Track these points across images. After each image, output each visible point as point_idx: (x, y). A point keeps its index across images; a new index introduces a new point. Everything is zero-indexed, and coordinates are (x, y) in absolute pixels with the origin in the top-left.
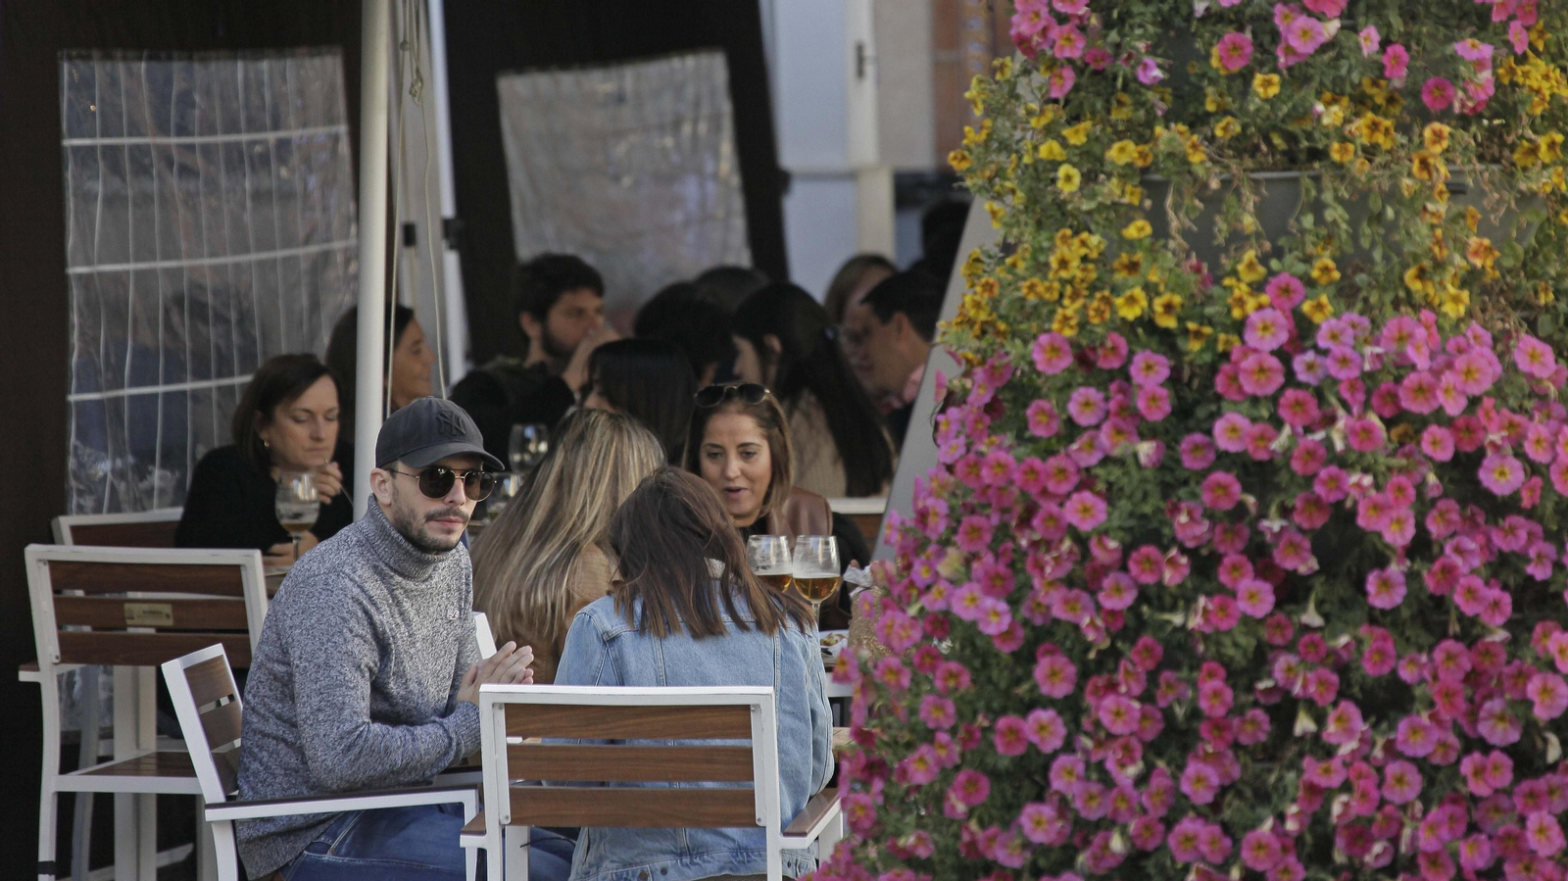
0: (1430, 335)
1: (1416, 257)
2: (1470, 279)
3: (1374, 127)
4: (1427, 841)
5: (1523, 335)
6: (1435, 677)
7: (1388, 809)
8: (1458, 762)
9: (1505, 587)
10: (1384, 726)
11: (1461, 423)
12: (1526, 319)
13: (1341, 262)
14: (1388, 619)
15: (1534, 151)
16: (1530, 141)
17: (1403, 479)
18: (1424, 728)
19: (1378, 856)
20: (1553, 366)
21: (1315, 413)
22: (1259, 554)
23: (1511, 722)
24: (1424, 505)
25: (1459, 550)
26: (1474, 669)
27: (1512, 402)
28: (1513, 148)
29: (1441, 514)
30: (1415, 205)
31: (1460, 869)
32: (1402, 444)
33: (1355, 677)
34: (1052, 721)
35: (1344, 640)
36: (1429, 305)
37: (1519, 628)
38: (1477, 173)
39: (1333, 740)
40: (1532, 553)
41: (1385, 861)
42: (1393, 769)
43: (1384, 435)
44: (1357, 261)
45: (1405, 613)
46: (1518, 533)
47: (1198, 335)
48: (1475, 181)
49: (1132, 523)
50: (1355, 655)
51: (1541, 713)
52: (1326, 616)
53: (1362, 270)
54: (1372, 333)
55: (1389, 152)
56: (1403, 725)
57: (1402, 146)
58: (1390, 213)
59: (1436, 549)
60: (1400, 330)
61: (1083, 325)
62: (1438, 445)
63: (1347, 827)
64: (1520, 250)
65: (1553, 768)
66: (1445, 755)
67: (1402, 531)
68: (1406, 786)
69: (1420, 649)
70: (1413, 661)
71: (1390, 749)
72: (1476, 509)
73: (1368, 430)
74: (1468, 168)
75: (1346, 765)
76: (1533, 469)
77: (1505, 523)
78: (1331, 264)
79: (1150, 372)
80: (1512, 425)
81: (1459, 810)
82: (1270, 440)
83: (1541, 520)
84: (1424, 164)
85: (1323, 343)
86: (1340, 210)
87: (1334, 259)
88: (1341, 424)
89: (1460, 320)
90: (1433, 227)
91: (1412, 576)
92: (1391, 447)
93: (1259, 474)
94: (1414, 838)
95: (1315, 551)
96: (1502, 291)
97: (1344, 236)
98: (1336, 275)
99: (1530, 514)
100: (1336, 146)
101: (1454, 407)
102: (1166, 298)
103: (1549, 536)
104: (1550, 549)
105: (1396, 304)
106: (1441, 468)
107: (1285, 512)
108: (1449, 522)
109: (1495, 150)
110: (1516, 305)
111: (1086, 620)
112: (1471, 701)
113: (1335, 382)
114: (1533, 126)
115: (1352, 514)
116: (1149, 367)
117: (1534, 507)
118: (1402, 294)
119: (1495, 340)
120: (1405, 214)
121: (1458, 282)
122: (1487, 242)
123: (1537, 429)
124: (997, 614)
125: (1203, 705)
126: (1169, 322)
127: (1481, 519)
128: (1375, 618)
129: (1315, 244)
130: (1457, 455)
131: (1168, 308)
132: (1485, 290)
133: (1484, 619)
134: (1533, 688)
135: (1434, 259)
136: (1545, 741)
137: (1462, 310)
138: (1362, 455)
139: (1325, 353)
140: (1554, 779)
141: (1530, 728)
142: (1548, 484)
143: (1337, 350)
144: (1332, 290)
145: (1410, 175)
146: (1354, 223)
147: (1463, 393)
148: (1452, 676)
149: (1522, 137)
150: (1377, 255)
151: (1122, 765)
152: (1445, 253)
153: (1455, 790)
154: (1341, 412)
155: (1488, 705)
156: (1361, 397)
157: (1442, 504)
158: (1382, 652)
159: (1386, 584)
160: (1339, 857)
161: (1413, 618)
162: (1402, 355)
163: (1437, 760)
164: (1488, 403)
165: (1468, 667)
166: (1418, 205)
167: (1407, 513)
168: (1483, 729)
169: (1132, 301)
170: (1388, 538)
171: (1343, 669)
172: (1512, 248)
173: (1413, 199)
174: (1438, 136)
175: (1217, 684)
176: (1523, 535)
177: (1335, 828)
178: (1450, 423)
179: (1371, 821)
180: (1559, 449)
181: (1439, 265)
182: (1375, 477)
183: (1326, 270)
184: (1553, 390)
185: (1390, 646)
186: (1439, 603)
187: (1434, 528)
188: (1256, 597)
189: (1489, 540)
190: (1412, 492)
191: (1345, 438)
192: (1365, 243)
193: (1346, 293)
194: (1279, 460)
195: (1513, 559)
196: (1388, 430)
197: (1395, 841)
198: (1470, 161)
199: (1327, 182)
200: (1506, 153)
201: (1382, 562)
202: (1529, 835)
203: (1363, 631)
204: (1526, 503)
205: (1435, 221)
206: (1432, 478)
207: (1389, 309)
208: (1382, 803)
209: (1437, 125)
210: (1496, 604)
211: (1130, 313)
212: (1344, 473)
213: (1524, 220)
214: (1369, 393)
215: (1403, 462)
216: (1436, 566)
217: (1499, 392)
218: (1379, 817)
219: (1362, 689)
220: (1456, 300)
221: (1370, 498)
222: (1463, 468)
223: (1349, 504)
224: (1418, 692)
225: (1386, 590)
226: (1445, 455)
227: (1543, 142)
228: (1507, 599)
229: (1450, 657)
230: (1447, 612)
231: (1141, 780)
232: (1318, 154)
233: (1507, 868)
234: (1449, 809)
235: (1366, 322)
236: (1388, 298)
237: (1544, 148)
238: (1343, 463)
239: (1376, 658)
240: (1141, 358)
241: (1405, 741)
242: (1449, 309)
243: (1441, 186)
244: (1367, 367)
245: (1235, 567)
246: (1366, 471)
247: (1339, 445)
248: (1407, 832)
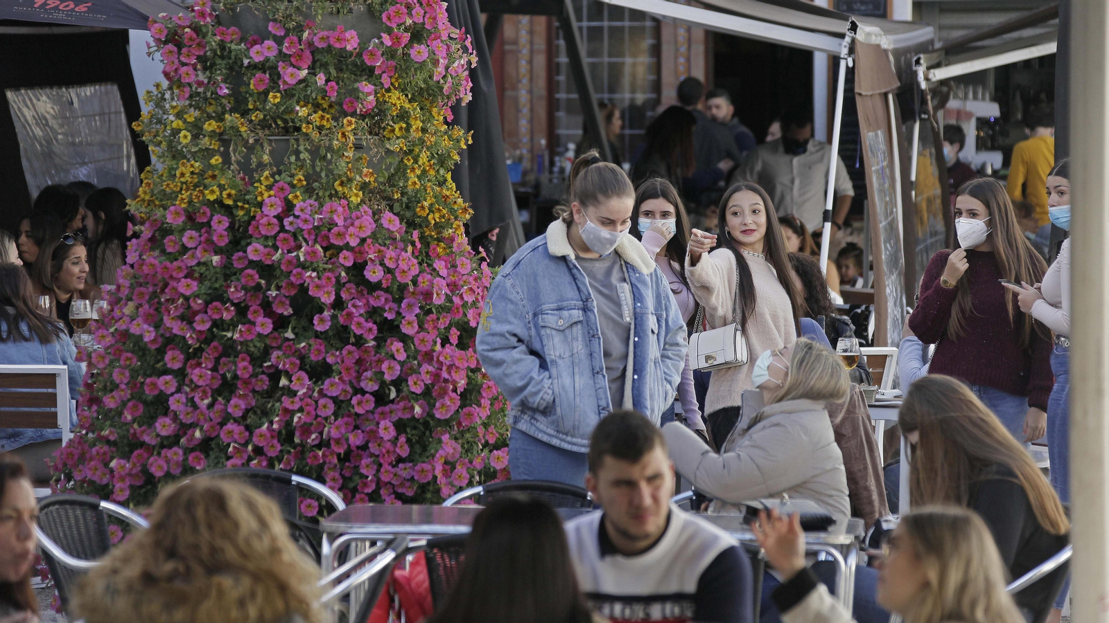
0: (344, 210)
1: (340, 176)
2: (364, 187)
3: (322, 118)
4: (335, 433)
5: (387, 212)
6: (343, 362)
7: (319, 419)
8: (351, 399)
9: (375, 323)
10: (320, 383)
11: (357, 249)
12: (388, 205)
13: (307, 177)
14: (323, 336)
15: (393, 131)
16: (391, 126)
17: (330, 274)
18: (336, 383)
19: (313, 440)
20: (399, 226)
21: (293, 244)
22: (267, 307)
23: (375, 382)
24: (339, 285)
25: (354, 306)
26: (360, 358)
27: (380, 241)
28: (384, 129)
29: (347, 290)
30: (339, 153)
31: (349, 445)
32: (330, 259)
33: (307, 361)
34: (171, 380)
35: (303, 345)
36: (345, 197)
37: (380, 341)
38: (367, 140)
39: (295, 389)
40: (387, 308)
41: (316, 442)
42: (322, 402)
43: (322, 254)
44: (314, 177)
45: (331, 333)
46: (379, 300)
47: (242, 208)
48: (367, 143)
49: (210, 291)
50: (307, 352)
51: (387, 378)
52: (296, 334)
53: (317, 181)
54: (319, 209)
55: (329, 129)
56: (327, 382)
57: (335, 127)
58: (329, 156)
59: (345, 305)
60: (331, 208)
61: (190, 202)
62: (346, 259)
63: (300, 427)
64: (387, 175)
65: (392, 401)
66: (346, 396)
67: (329, 296)
68: (328, 409)
69: (337, 350)
70: (333, 354)
71: (321, 391)
72: (363, 288)
73: (315, 252)
74: (364, 137)
75: (301, 400)
76: (389, 271)
77: (375, 294)
78: (303, 178)
79: (220, 224)
80: (380, 251)
81: (350, 420)
82: (273, 256)
83: (391, 294)
84: (344, 135)
85: (297, 213)
86: (307, 154)
87: (304, 176)
88: (303, 249)
89: (359, 205)
90: (348, 163)
91: (334, 317)
92: (325, 259)
93: (267, 271)
94: (329, 432)
95: (291, 305)
96: (378, 192)
97: (308, 166)
98: (305, 183)
99: (387, 290)
100: (304, 125)
101: (354, 242)
102: (227, 192)
103: (394, 300)
104: (395, 306)
105: (331, 196)
106: (348, 270)
107: (278, 288)
108: (351, 293)
109: (377, 130)
110: (384, 198)
111: (188, 335)
112: (358, 372)
113: (302, 230)
114: (392, 119)
115: (307, 289)
116: (220, 222)
117: (388, 287)
118: (333, 192)
119: (374, 214)
120: (335, 157)
121: (358, 188)
122: (371, 170)
123: (390, 253)
124: (149, 332)
125: (239, 373)
126: (230, 202)
127: (365, 293)
128: (317, 335)
129: (296, 169)
130: (355, 264)
131: (229, 196)
132: (371, 192)
133: (365, 336)
134: (384, 366)
135: (347, 177)
136: (389, 390)
137: (359, 200)
138: (312, 263)
139: (297, 217)
140: (392, 406)
141: (383, 384)
142: (394, 278)
143: (303, 216)
144: (302, 189)
145: (337, 139)
146: (313, 160)
147: (358, 236)
148: (350, 361)
149: (388, 124)
150: (323, 174)
151: (203, 400)
152: (353, 174)
153: (349, 411)
154: (304, 244)
155: (365, 374)
156: (313, 237)
157: (348, 285)
158: (319, 351)
159: (322, 320)
160: (297, 440)
161: (334, 335)
162: (332, 219)
163: (342, 398)
164: (369, 241)
165: (357, 357)
166: (341, 153)
167: (332, 290)
168: (363, 384)
169: (213, 192)
170: (323, 300)
171: (302, 358)
172: (383, 173)
173: (339, 150)
174: (350, 123)
175: (246, 363)
176: (383, 299)
177: (295, 427)
178: (351, 249)
179: (312, 424)
180: (399, 262)
181: (350, 180)
182: (318, 273)
183: (300, 180)
184: (398, 237)
185: (322, 348)
186: (346, 328)
187: (344, 296)
188: (264, 325)
189: (368, 301)
190: (334, 280)
191: (305, 255)
192: (318, 169)
193: (309, 191)
194: (276, 265)
195: (379, 310)
196: (325, 252)
197: (321, 433)
198: (364, 134)
199: (301, 142)
200: (381, 131)
201: (321, 311)
202: (380, 431)
203: (312, 342)
204: (384, 286)
205: (348, 160)
206: (343, 274)
207: (327, 199)
208: (317, 416)
209: (349, 118)
210: (370, 330)
211: (212, 198)
212: (304, 272)
213: (388, 161)
214: (317, 235)
215: (330, 266)
216: (344, 313)
217: (374, 236)
218: (315, 422)
219: (310, 366)
220: (357, 195)
221: (315, 282)
222: (358, 269)
223: (306, 285)
224: (334, 368)
225: (322, 324)
226: (349, 264)
227: (397, 127)
228: (375, 327)
229: (350, 353)
230: (349, 333)
231: (210, 406)
232: (298, 129)
233: (370, 445)
234: (346, 419)
235: (316, 204)
236: (327, 193)
237: (397, 129)
238: (304, 267)
239: (316, 353)
240: (216, 218)
241: (327, 389)
242: (353, 199)
243: (351, 145)
244: (316, 224)
245: (255, 312)
246: (314, 270)
247: (302, 259)
248: (326, 429)
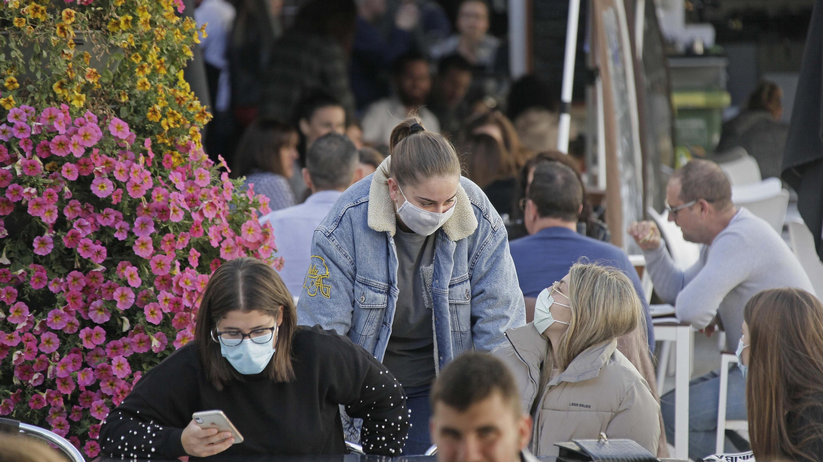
0: (66, 116)
1: (59, 77)
2: (86, 88)
3: (36, 10)
4: (61, 372)
5: (113, 117)
6: (68, 290)
7: (42, 356)
8: (78, 332)
9: (103, 245)
10: (41, 314)
11: (82, 161)
12: (114, 109)
13: (20, 78)
14: (44, 261)
15: (117, 24)
16: (115, 19)
17: (51, 190)
18: (61, 315)
19: (35, 380)
20: (129, 133)
21: (7, 156)
23: (105, 312)
24: (63, 203)
25: (80, 226)
26: (87, 285)
27: (107, 151)
28: (107, 22)
29: (71, 207)
30: (58, 50)
31: (77, 385)
32: (51, 172)
33: (26, 290)
35: (21, 271)
36: (65, 101)
37: (110, 264)
38: (89, 35)
39: (14, 322)
40: (117, 227)
41: (39, 383)
42: (45, 336)
43: (42, 167)
44: (28, 78)
45: (53, 258)
46: (108, 218)
48: (88, 39)
50: (26, 279)
51: (120, 307)
52: (11, 259)
53: (31, 83)
54: (36, 115)
55: (44, 22)
56: (51, 314)
57: (51, 20)
58: (45, 54)
59: (69, 225)
60: (50, 114)
62: (70, 172)
63: (20, 366)
64: (111, 74)
65: (126, 334)
66: (72, 329)
67: (51, 215)
68: (51, 344)
69: (60, 276)
70: (56, 282)
71: (44, 327)
72: (89, 205)
73: (34, 165)
74: (84, 32)
75: (20, 334)
76: (118, 185)
77: (103, 212)
78: (15, 80)
80: (107, 162)
81: (78, 356)
83: (121, 211)
84: (62, 29)
85: (10, 120)
86: (19, 52)
87: (16, 77)
88: (19, 162)
89: (81, 109)
90: (67, 62)
91: (56, 239)
92: (45, 173)
94: (54, 371)
95: (6, 226)
96: (102, 95)
97: (21, 65)
98: (17, 85)
99: (116, 207)
100: (16, 19)
101: (78, 153)
103: (126, 219)
104: (126, 225)
105: (48, 100)
106: (71, 184)
108: (75, 211)
109: (98, 23)
110: (110, 102)
112: (85, 301)
113: (17, 140)
114: (117, 11)
115: (26, 207)
117: (118, 204)
118: (51, 95)
119: (99, 119)
120: (53, 55)
121: (80, 90)
122: (95, 70)
123: (120, 165)
127: (91, 210)
128: (37, 260)
129: (6, 70)
130: (79, 177)
132: (94, 94)
133: (93, 260)
134: (116, 294)
135: (68, 77)
136: (122, 320)
137: (82, 103)
138: (30, 177)
139: (12, 125)
140: (126, 340)
141: (115, 314)
142: (126, 192)
143: (18, 124)
144: (15, 93)
145: (55, 35)
146: (26, 59)
147: (83, 146)
148: (76, 289)
149: (111, 17)
150: (38, 75)
152: (74, 75)
153: (76, 346)
154: (20, 156)
155: (94, 303)
156: (31, 148)
157: (71, 202)
158: (40, 278)
159: (43, 243)
160: (16, 381)
161: (56, 260)
162: (51, 127)
163: (67, 332)
164: (95, 151)
165: (84, 284)
166: (59, 50)
167: (54, 207)
168: (91, 315)
170: (44, 220)
171: (20, 286)
172: (107, 73)
173: (56, 47)
174: (69, 16)
176: (112, 217)
177: (14, 367)
178: (76, 161)
179: (33, 363)
180: (131, 175)
181: (71, 81)
182: (37, 189)
183: (12, 82)
184: (128, 146)
185: (44, 274)
186: (70, 252)
187: (68, 214)
189: (96, 220)
190: (57, 196)
191: (22, 169)
192: (32, 69)
193: (23, 94)
195: (107, 230)
196: (44, 165)
197: (45, 373)
198: (85, 28)
199: (12, 37)
200: (104, 24)
201: (41, 232)
202: (113, 368)
203: (31, 267)
204: (114, 202)
205: (68, 59)
206: (67, 189)
207: (44, 103)
208: (40, 353)
209: (68, 10)
210: (99, 253)
212: (21, 187)
213: (113, 59)
214: (34, 146)
215: (52, 181)
216: (69, 234)
217: (101, 146)
218: (37, 360)
219: (30, 296)
220: (79, 99)
221: (35, 200)
222: (83, 184)
223: (23, 202)
224: (58, 297)
225: (43, 247)
226: (73, 177)
227: (122, 19)
228: (104, 250)
229: (75, 279)
230: (74, 257)
232: (9, 23)
233: (101, 385)
234: (73, 356)
235: (33, 110)
236: (44, 97)
237: (122, 22)
238: (21, 182)
239: (37, 280)
241: (51, 322)
242: (75, 103)
243: (71, 41)
244: (33, 133)
246: (32, 186)
247: (19, 173)
248: (51, 368)
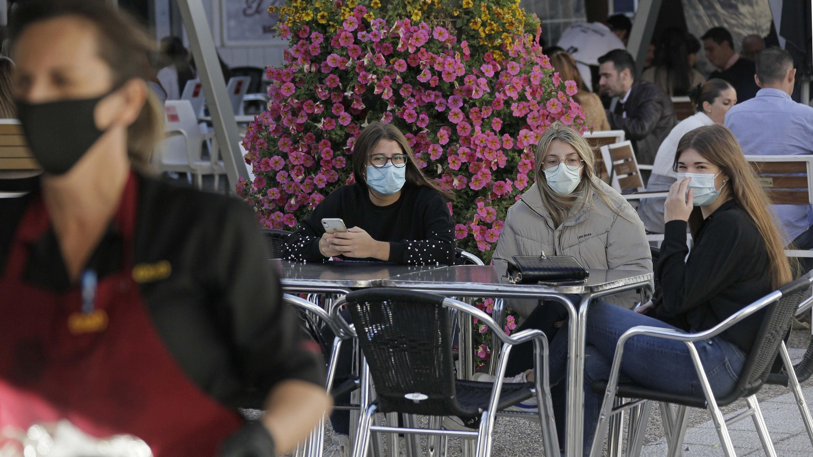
9: (427, 114)
17: (387, 77)
21: (361, 52)
22: (347, 104)
23: (424, 161)
24: (396, 85)
27: (432, 50)
29: (405, 89)
40: (437, 102)
46: (430, 97)
47: (333, 26)
51: (433, 157)
54: (386, 25)
61: (294, 22)
62: (401, 66)
67: (388, 93)
73: (378, 59)
76: (436, 73)
77: (426, 93)
79: (317, 39)
80: (432, 58)
82: (346, 63)
83: (440, 91)
89: (418, 22)
93: (344, 76)
95: (364, 101)
98: (380, 5)
99: (435, 89)
101: (411, 50)
102: (322, 13)
103: (443, 96)
104: (443, 101)
106: (402, 74)
107: (353, 89)
108: (409, 92)
111: (291, 127)
113: (371, 42)
116: (317, 37)
117: (436, 86)
123: (440, 59)
125: (323, 156)
126: (323, 22)
130: (408, 69)
131: (323, 17)
134: (431, 149)
136: (437, 167)
137: (419, 18)
138: (374, 68)
141: (430, 162)
142: (441, 78)
143: (373, 31)
144: (376, 10)
147: (415, 46)
151: (298, 176)
157: (404, 86)
164: (423, 50)
165: (415, 142)
167: (390, 89)
169: (309, 14)
170: (384, 97)
175: (328, 149)
176: (433, 96)
180: (446, 66)
182: (378, 76)
183: (377, 3)
184: (449, 46)
187: (403, 94)
188: (345, 119)
189: (421, 98)
190: (391, 82)
191: (368, 61)
194: (349, 70)
195: (431, 105)
204: (433, 85)
206: (398, 77)
210: (423, 119)
211: (308, 19)
212: (367, 74)
215: (389, 70)
217: (427, 45)
220: (418, 13)
221: (376, 83)
223: (369, 85)
225: (387, 118)
226: (404, 70)
228: (428, 118)
231: (303, 181)
238: (367, 70)
240: (314, 34)
242: (414, 17)
244: (382, 38)
245: (338, 108)
246: (374, 73)
247: (366, 64)
